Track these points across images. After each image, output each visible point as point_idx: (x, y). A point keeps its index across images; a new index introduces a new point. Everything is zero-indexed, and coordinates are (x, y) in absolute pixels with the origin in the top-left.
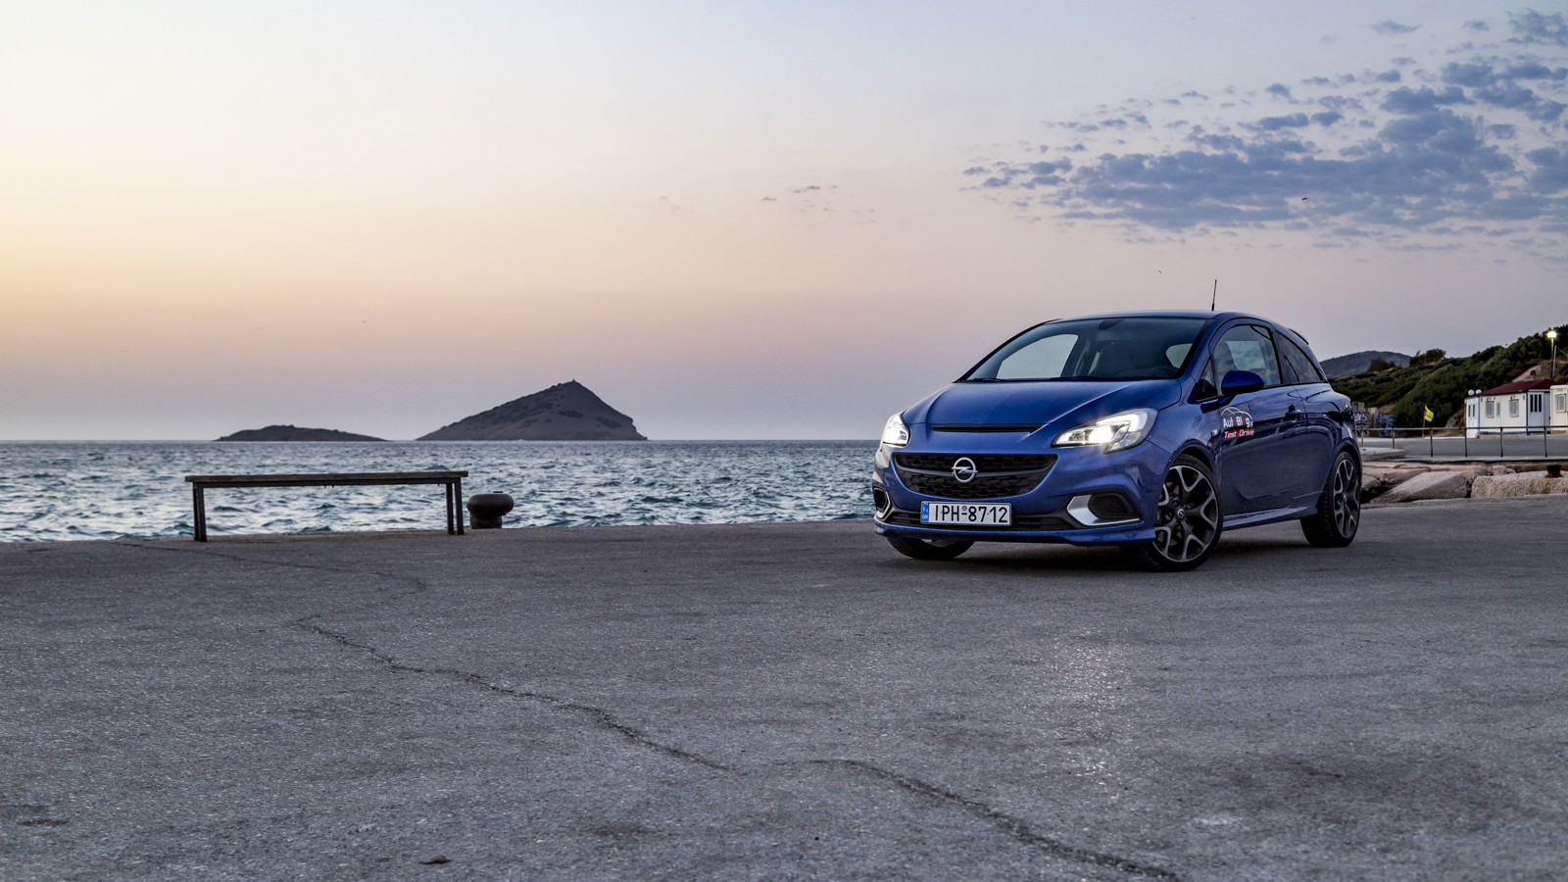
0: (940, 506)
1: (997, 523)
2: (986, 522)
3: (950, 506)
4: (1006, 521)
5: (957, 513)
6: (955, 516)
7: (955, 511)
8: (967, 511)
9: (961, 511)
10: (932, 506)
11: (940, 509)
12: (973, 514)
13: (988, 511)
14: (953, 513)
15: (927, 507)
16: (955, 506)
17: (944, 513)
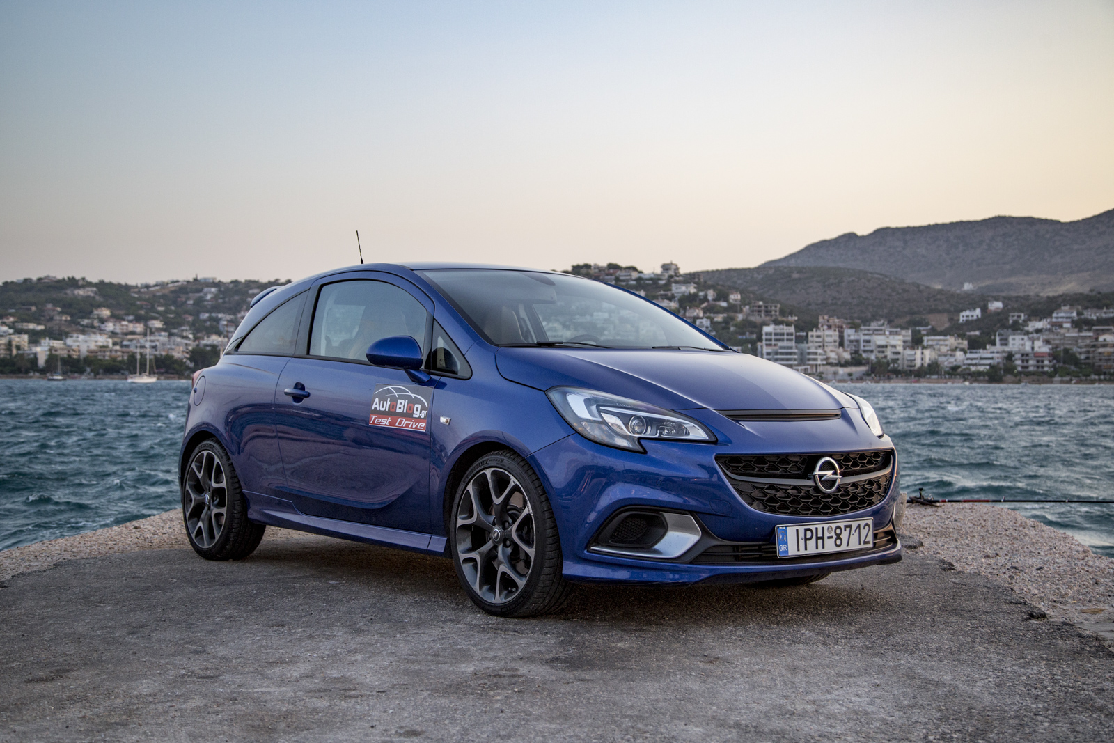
0: (801, 529)
1: (863, 546)
2: (851, 547)
3: (813, 528)
4: (868, 542)
5: (822, 538)
6: (820, 542)
7: (820, 535)
8: (833, 534)
9: (827, 534)
10: (791, 531)
11: (801, 535)
12: (838, 536)
13: (853, 531)
14: (818, 538)
15: (785, 533)
16: (820, 527)
17: (806, 539)
